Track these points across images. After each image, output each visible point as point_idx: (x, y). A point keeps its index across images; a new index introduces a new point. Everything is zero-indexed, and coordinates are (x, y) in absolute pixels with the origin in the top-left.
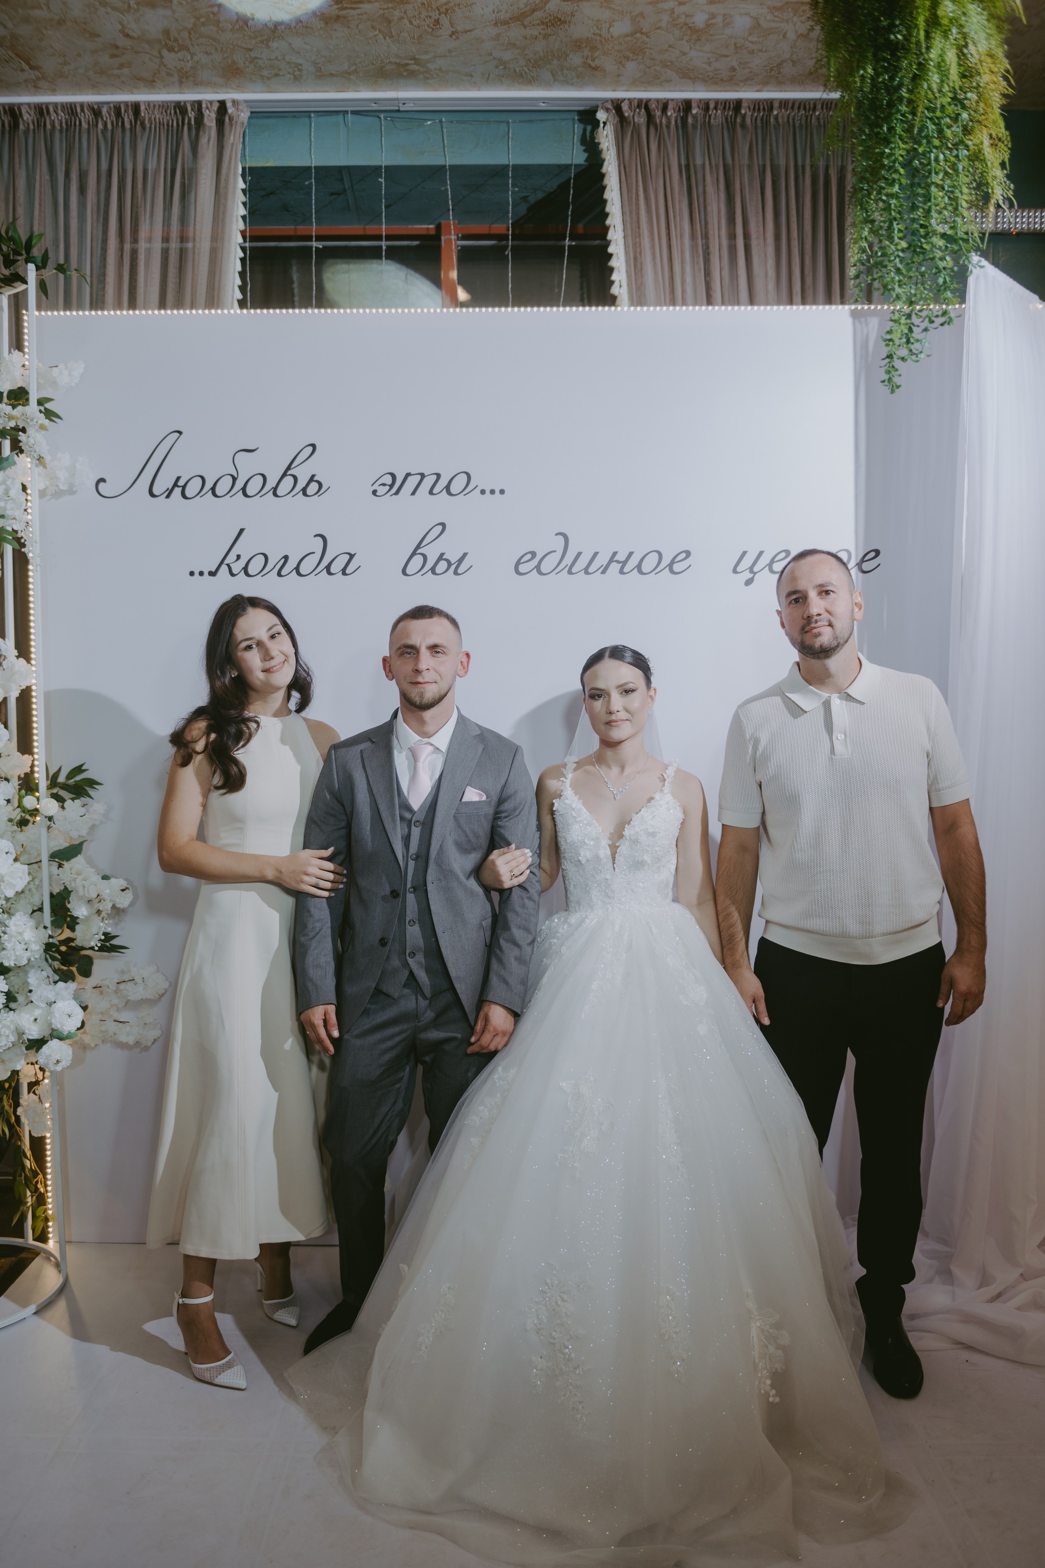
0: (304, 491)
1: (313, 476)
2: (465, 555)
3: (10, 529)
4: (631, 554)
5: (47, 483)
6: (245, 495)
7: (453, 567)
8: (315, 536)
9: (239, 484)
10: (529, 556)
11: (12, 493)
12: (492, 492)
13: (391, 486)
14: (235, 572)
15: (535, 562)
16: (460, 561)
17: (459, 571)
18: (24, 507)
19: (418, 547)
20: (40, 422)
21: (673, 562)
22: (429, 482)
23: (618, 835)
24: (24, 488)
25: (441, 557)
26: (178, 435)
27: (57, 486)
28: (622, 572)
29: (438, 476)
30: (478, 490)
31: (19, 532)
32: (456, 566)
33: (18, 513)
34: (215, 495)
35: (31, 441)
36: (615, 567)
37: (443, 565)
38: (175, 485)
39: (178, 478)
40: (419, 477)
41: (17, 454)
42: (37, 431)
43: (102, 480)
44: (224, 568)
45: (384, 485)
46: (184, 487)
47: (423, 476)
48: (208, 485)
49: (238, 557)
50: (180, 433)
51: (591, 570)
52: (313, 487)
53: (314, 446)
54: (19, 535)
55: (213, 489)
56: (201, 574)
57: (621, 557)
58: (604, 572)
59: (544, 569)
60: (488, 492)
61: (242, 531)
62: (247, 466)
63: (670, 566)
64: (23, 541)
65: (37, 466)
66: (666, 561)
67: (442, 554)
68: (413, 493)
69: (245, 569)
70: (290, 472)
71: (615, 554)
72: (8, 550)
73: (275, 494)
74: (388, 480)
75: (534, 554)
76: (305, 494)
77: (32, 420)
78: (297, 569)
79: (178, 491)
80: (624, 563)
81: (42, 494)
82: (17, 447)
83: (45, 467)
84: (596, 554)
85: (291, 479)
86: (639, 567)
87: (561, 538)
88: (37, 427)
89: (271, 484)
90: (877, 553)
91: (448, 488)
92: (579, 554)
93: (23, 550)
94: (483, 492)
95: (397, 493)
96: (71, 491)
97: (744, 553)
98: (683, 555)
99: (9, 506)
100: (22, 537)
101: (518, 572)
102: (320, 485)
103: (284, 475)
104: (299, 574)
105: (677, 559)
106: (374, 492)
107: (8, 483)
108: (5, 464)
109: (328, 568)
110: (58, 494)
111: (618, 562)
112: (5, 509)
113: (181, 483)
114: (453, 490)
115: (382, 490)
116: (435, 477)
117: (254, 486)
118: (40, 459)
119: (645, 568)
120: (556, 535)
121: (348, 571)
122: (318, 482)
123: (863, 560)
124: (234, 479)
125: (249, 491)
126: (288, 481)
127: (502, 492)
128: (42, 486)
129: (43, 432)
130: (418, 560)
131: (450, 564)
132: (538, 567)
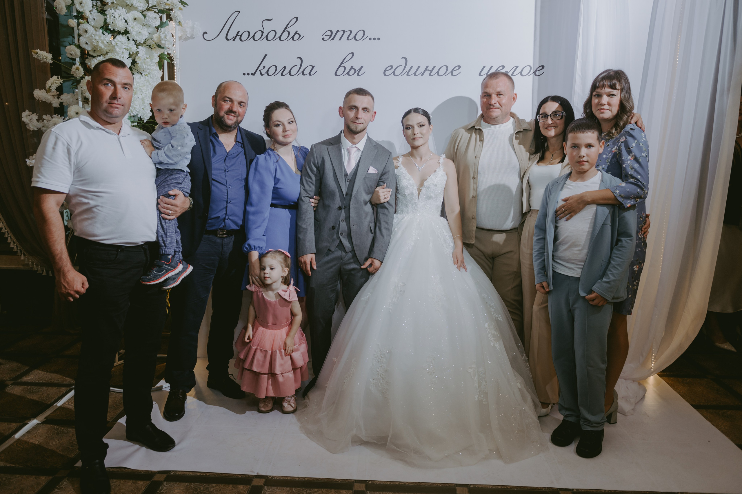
0: (293, 38)
1: (297, 31)
2: (362, 67)
3: (166, 53)
4: (434, 67)
5: (182, 34)
6: (267, 40)
7: (357, 72)
8: (297, 58)
9: (265, 35)
10: (390, 68)
11: (168, 37)
12: (374, 39)
13: (330, 36)
14: (263, 74)
15: (392, 70)
16: (360, 69)
17: (360, 74)
18: (173, 44)
19: (342, 63)
20: (179, 6)
21: (453, 71)
22: (347, 34)
23: (422, 184)
24: (173, 36)
25: (352, 68)
26: (238, 13)
27: (186, 35)
28: (430, 75)
29: (351, 32)
30: (368, 38)
31: (171, 54)
32: (358, 72)
33: (170, 46)
34: (254, 39)
35: (176, 15)
36: (427, 73)
37: (352, 71)
38: (237, 35)
39: (238, 32)
40: (343, 32)
41: (169, 21)
42: (178, 10)
43: (206, 33)
44: (258, 72)
45: (327, 35)
46: (241, 36)
47: (344, 32)
48: (251, 35)
49: (264, 67)
50: (239, 12)
51: (417, 74)
52: (297, 36)
53: (297, 18)
54: (171, 56)
55: (253, 37)
56: (248, 74)
57: (430, 68)
58: (422, 75)
59: (396, 73)
60: (372, 39)
61: (266, 55)
62: (268, 27)
63: (452, 72)
64: (172, 58)
65: (178, 26)
66: (450, 70)
67: (352, 67)
68: (340, 39)
69: (267, 72)
70: (286, 30)
71: (427, 67)
72: (166, 63)
73: (280, 39)
74: (329, 33)
75: (392, 67)
76: (293, 39)
77: (176, 5)
78: (290, 73)
79: (238, 38)
80: (431, 71)
81: (180, 38)
82: (169, 17)
83: (182, 26)
84: (419, 67)
85: (287, 32)
86: (438, 73)
87: (404, 60)
88: (178, 9)
89: (278, 35)
90: (543, 67)
91: (355, 37)
92: (412, 67)
93: (173, 62)
94: (370, 39)
95: (333, 39)
96: (192, 38)
97: (484, 67)
98: (457, 68)
99: (167, 43)
100: (172, 57)
101: (385, 74)
102: (300, 35)
103: (284, 31)
104: (290, 75)
105: (455, 69)
106: (323, 39)
107: (166, 33)
108: (164, 25)
109: (303, 72)
110: (187, 39)
111: (429, 70)
112: (165, 44)
113: (239, 34)
114: (357, 38)
115: (326, 38)
116: (349, 32)
117: (270, 37)
118: (179, 22)
119: (441, 73)
120: (402, 58)
121: (311, 74)
122: (298, 34)
123: (536, 71)
124: (263, 33)
125: (269, 38)
126: (286, 33)
127: (379, 39)
128: (180, 35)
129: (181, 11)
130: (342, 69)
131: (355, 71)
132: (394, 73)
